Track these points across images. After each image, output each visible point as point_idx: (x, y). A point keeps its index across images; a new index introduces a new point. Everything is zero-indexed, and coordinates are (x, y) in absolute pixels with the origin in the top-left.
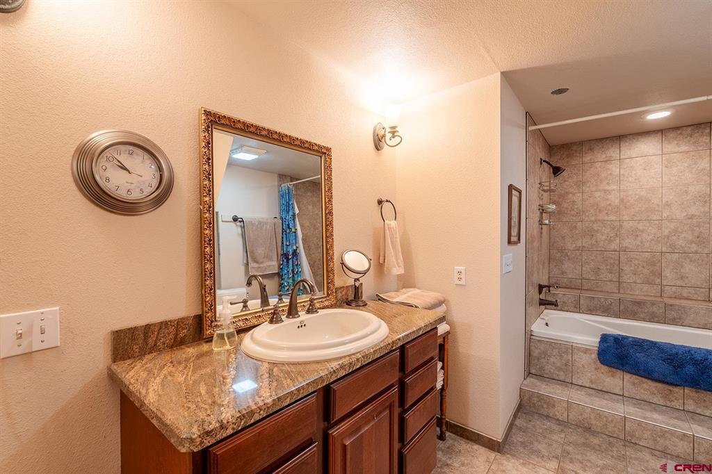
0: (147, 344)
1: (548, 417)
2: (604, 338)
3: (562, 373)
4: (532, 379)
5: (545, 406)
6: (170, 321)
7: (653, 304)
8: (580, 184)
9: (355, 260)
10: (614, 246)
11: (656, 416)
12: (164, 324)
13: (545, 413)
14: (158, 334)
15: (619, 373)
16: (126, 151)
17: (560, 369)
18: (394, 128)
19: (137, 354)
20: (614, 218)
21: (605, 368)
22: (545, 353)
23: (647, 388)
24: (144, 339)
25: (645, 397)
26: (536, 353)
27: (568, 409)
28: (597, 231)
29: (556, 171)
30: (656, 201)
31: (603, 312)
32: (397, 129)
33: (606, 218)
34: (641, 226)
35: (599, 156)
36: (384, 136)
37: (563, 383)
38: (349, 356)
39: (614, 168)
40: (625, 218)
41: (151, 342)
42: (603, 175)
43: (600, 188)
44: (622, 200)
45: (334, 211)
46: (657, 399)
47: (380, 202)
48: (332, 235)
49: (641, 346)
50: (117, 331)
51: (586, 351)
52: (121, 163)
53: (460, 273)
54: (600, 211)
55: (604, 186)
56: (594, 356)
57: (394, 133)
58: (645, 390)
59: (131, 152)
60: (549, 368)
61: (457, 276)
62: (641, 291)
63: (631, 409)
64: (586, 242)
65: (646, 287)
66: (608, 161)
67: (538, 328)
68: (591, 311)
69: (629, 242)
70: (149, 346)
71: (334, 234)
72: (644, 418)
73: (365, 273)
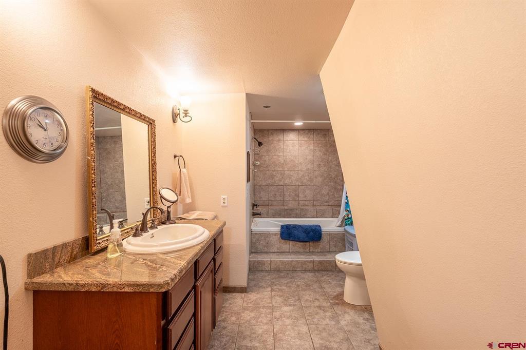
0: (54, 261)
1: (262, 271)
2: (282, 227)
3: (266, 248)
4: (253, 255)
5: (260, 265)
6: (68, 243)
7: (297, 209)
8: (268, 151)
9: (169, 195)
10: (281, 183)
11: (302, 256)
12: (65, 245)
13: (261, 269)
14: (61, 253)
15: (288, 242)
16: (43, 113)
17: (265, 246)
18: (186, 111)
19: (49, 270)
20: (281, 169)
21: (283, 241)
22: (258, 240)
23: (298, 246)
24: (53, 258)
25: (297, 250)
26: (254, 240)
27: (270, 264)
28: (275, 176)
29: (260, 144)
30: (297, 162)
31: (279, 216)
32: (188, 112)
33: (279, 169)
34: (291, 173)
35: (276, 137)
36: (179, 114)
37: (267, 253)
38: (202, 243)
39: (281, 144)
40: (286, 169)
41: (57, 260)
42: (277, 147)
43: (276, 154)
44: (284, 161)
45: (157, 162)
46: (301, 250)
47: (175, 157)
48: (156, 178)
49: (296, 228)
50: (35, 254)
51: (276, 234)
52: (40, 123)
53: (224, 199)
54: (276, 165)
55: (277, 153)
56: (279, 236)
57: (186, 113)
58: (297, 247)
59: (46, 115)
60: (260, 247)
61: (222, 201)
62: (292, 204)
63: (293, 256)
64: (270, 181)
65: (293, 202)
66: (279, 141)
67: (254, 228)
68: (274, 216)
69: (287, 181)
70: (56, 263)
71: (157, 177)
72: (299, 258)
73: (174, 203)
